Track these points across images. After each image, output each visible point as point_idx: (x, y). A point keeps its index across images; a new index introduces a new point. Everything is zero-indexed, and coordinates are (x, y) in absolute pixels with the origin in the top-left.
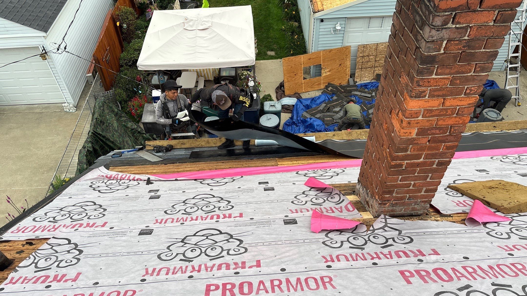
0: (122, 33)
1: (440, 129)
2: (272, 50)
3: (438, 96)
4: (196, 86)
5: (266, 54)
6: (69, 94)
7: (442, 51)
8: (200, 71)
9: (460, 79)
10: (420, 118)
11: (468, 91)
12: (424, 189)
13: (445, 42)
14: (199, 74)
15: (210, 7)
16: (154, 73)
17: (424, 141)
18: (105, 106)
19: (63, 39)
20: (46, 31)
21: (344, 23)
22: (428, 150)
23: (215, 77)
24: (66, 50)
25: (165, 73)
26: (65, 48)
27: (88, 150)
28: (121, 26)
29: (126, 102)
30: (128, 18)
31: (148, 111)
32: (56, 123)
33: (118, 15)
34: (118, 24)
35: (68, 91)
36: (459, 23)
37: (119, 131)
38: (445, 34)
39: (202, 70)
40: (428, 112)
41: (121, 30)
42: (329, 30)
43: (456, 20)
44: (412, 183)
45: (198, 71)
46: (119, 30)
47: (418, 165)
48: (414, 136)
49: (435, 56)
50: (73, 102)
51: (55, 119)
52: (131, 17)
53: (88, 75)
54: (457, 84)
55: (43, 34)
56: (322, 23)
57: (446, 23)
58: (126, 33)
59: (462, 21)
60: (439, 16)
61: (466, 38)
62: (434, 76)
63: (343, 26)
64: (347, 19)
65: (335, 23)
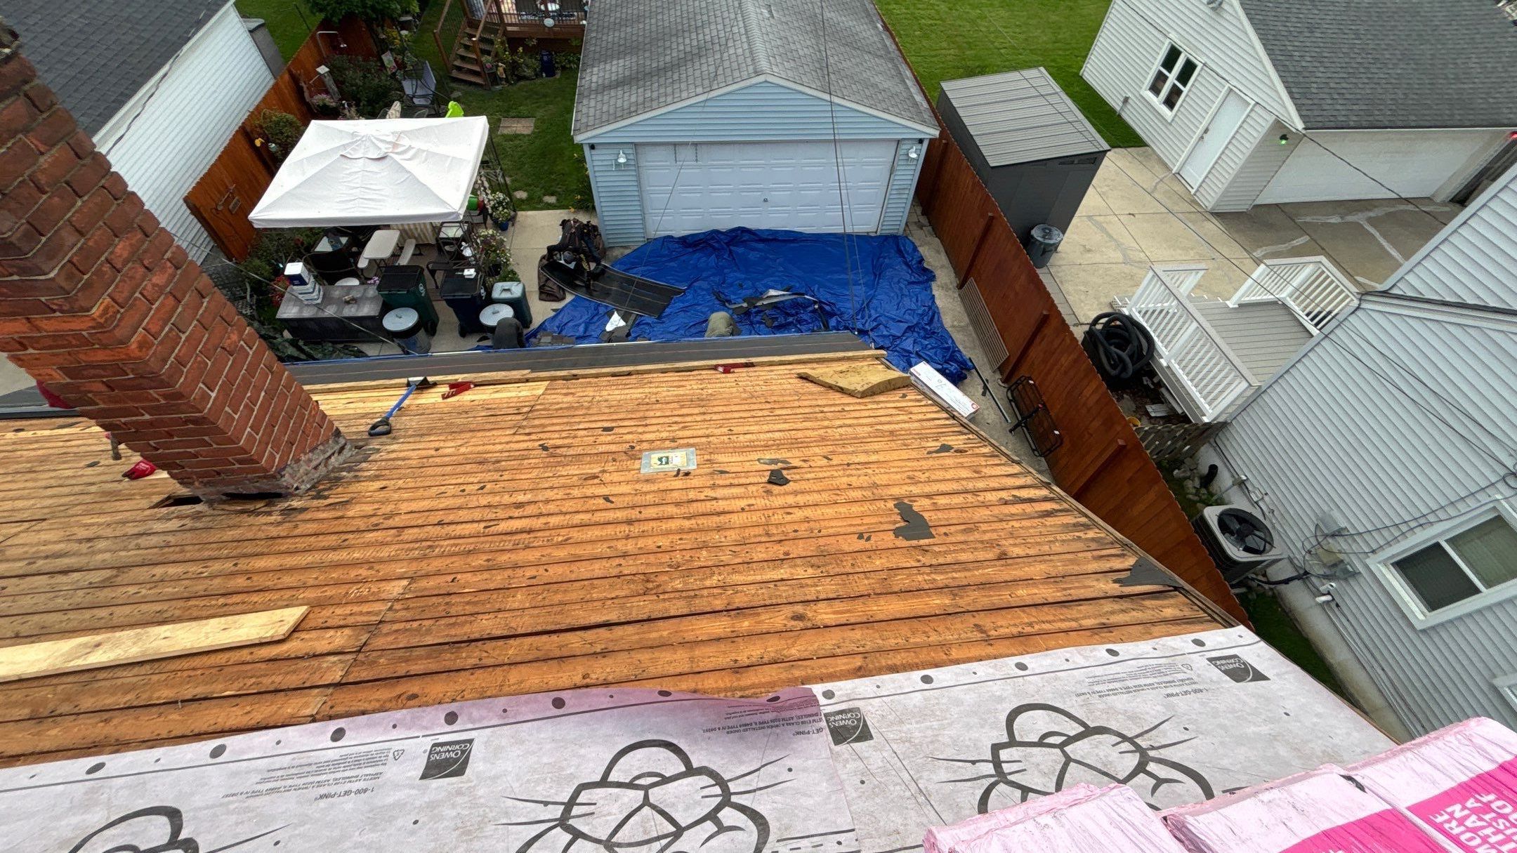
2: (552, 194)
5: (541, 201)
8: (411, 230)
14: (405, 235)
21: (630, 151)
23: (434, 240)
28: (265, 145)
30: (282, 133)
31: (286, 299)
34: (258, 143)
39: (412, 227)
42: (610, 163)
45: (406, 227)
56: (593, 152)
63: (631, 157)
64: (636, 144)
65: (615, 151)
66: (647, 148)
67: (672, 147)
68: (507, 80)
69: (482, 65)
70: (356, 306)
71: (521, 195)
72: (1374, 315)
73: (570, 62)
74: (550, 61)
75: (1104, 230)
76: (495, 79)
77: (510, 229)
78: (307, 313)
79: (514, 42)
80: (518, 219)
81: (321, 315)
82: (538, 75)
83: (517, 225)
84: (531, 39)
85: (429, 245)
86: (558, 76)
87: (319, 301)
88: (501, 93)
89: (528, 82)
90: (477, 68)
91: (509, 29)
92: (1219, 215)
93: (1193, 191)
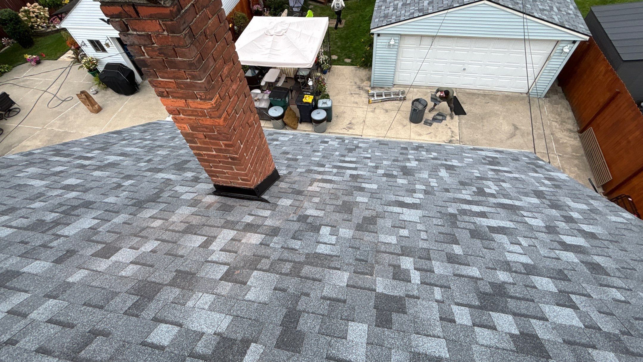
2: (349, 58)
3: (178, 97)
4: (278, 81)
5: (343, 61)
7: (147, 56)
10: (182, 115)
13: (142, 48)
21: (397, 38)
23: (295, 75)
28: (233, 28)
34: (230, 25)
39: (285, 69)
40: (184, 112)
42: (385, 44)
43: (131, 27)
44: (225, 171)
47: (216, 156)
48: (190, 131)
54: (183, 88)
56: (379, 38)
61: (156, 45)
62: (160, 79)
63: (397, 41)
64: (401, 35)
65: (390, 38)
66: (407, 38)
67: (420, 38)
70: (259, 102)
71: (334, 57)
77: (328, 73)
80: (331, 69)
83: (331, 72)
85: (291, 78)
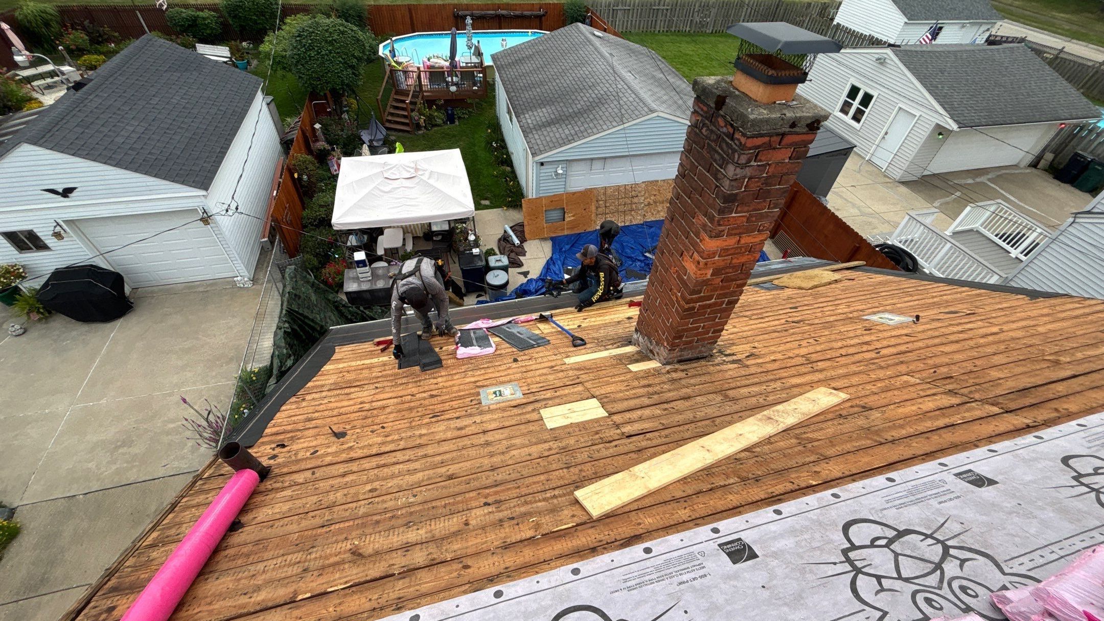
0: (302, 186)
1: (734, 267)
2: (486, 199)
3: (735, 234)
4: (404, 245)
5: (480, 204)
6: (242, 265)
7: (743, 189)
8: (407, 227)
9: (756, 216)
10: (717, 258)
11: (761, 228)
12: (712, 330)
13: (746, 180)
14: (406, 230)
15: (405, 152)
16: (349, 232)
17: (717, 280)
18: (298, 276)
19: (233, 198)
20: (206, 189)
21: (565, 166)
22: (721, 290)
23: (424, 233)
24: (239, 211)
25: (363, 231)
26: (237, 209)
27: (285, 332)
28: (300, 179)
29: (318, 269)
30: (307, 168)
31: (349, 278)
32: (229, 303)
33: (294, 165)
34: (296, 175)
35: (240, 262)
36: (760, 161)
37: (319, 305)
38: (748, 172)
40: (724, 251)
41: (300, 183)
43: (758, 158)
44: (702, 325)
45: (404, 226)
46: (297, 183)
47: (710, 306)
48: (709, 276)
49: (736, 194)
50: (248, 274)
51: (226, 297)
52: (311, 167)
53: (263, 240)
54: (753, 222)
55: (203, 193)
56: (542, 167)
57: (749, 161)
58: (306, 187)
59: (763, 158)
60: (744, 154)
61: (765, 175)
62: (734, 215)
63: (565, 169)
64: (569, 161)
65: (556, 166)
66: (575, 163)
67: (589, 163)
68: (425, 127)
69: (410, 118)
72: (1086, 225)
73: (463, 114)
74: (453, 114)
75: (841, 197)
76: (418, 126)
78: (365, 287)
79: (430, 102)
81: (374, 287)
82: (445, 123)
84: (440, 100)
85: (421, 237)
86: (457, 123)
87: (370, 278)
88: (423, 136)
89: (439, 128)
90: (407, 121)
91: (425, 94)
92: (903, 183)
93: (883, 170)
